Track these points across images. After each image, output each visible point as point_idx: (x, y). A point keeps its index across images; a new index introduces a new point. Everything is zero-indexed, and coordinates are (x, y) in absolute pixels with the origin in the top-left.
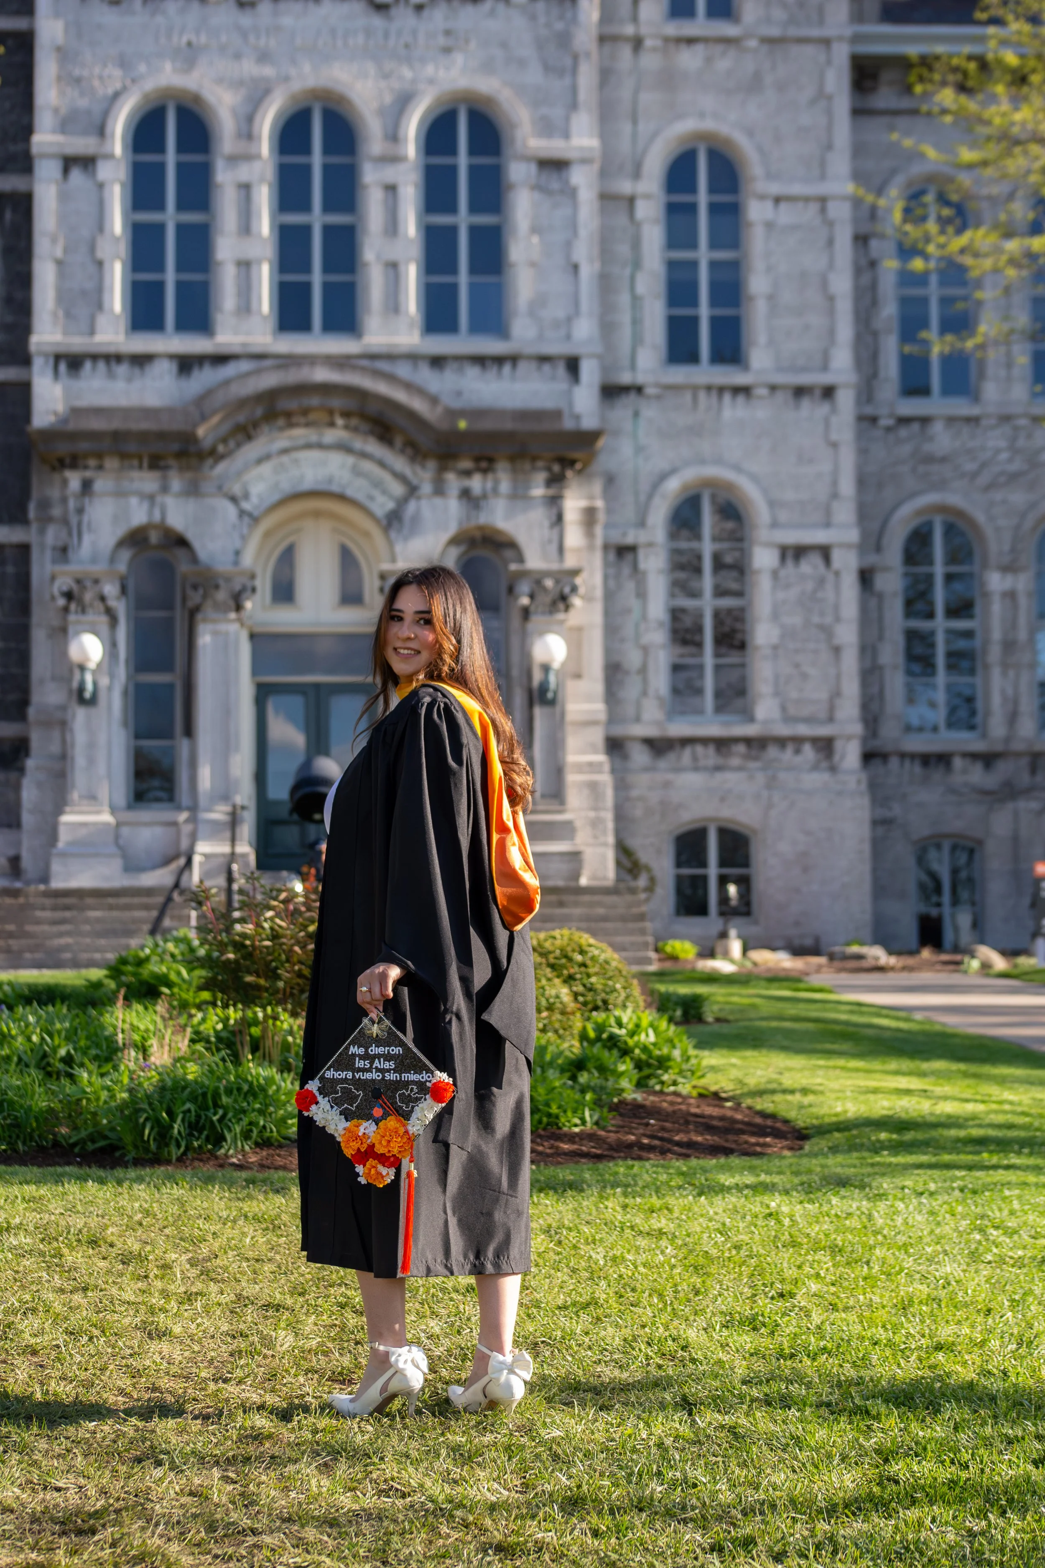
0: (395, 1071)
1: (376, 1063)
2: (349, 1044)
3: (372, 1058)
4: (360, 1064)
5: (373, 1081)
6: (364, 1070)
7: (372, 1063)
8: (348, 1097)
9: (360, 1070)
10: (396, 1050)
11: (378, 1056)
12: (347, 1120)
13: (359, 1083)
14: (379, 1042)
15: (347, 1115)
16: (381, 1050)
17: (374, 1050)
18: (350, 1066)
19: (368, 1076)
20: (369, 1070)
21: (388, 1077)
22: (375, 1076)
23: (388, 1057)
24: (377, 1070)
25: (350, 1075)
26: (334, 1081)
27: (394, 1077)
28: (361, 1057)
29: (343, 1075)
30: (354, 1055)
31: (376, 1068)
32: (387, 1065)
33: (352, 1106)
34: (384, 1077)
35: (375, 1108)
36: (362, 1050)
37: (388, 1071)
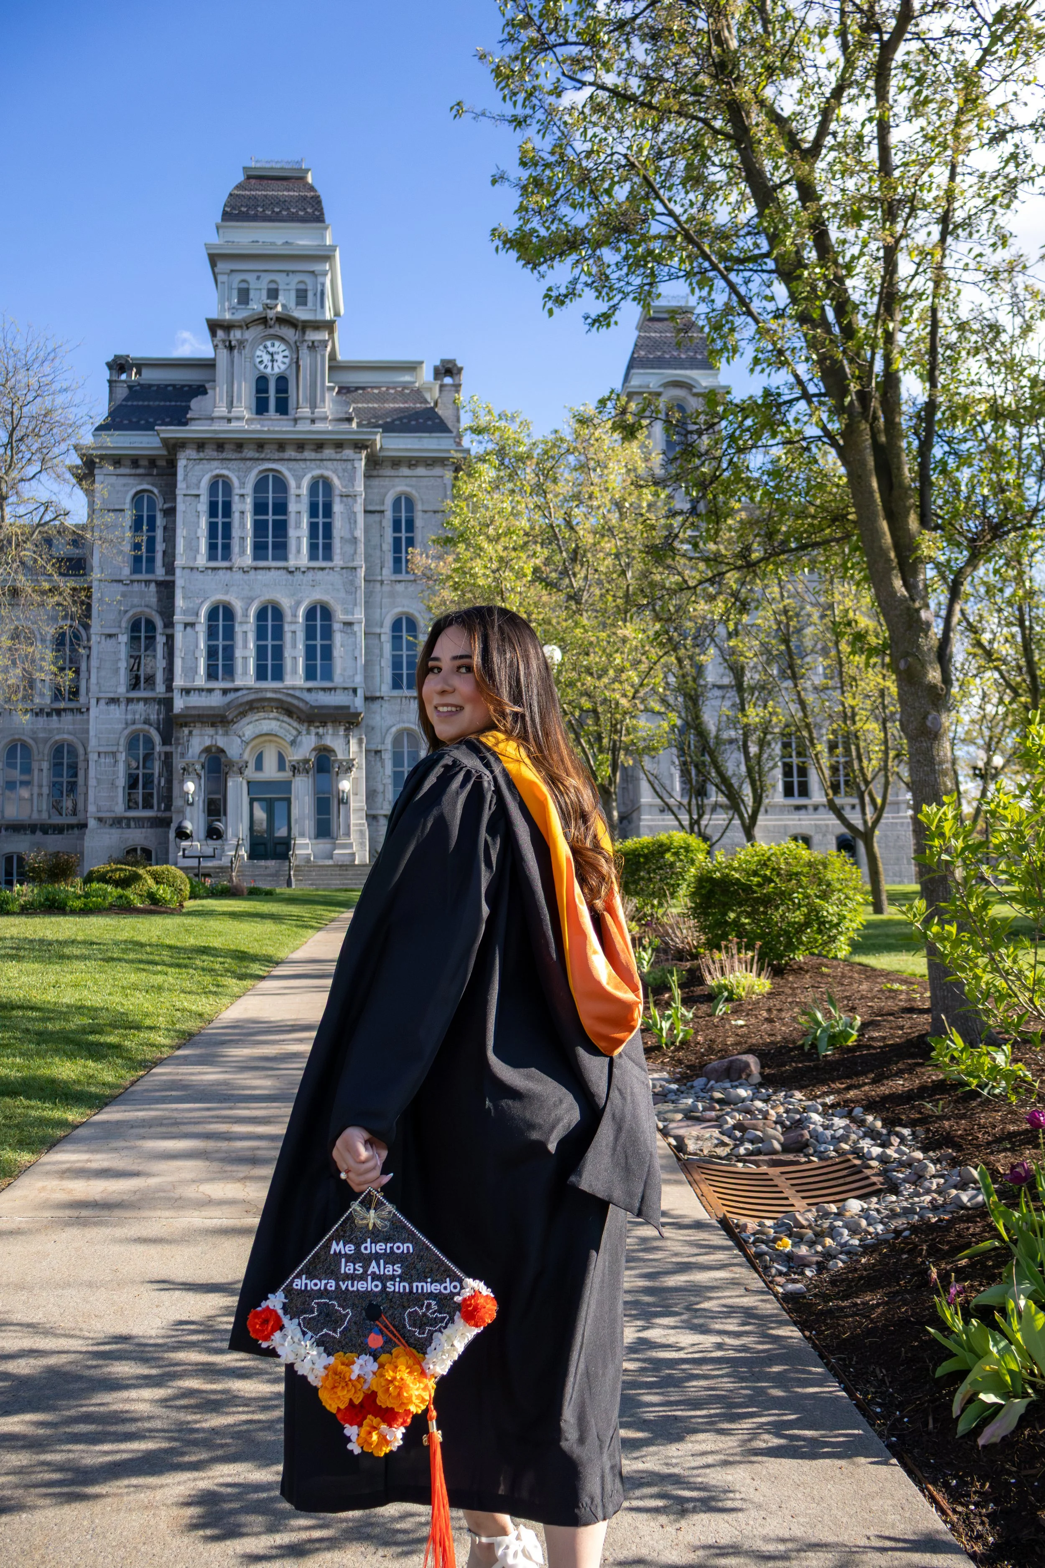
0: (402, 1278)
1: (373, 1267)
2: (330, 1241)
3: (367, 1260)
4: (346, 1268)
5: (367, 1293)
6: (352, 1277)
7: (366, 1268)
8: (329, 1318)
9: (346, 1277)
10: (405, 1247)
11: (377, 1257)
12: (329, 1354)
13: (343, 1296)
14: (376, 1235)
15: (328, 1346)
16: (380, 1247)
17: (369, 1247)
18: (333, 1273)
19: (361, 1286)
20: (362, 1278)
21: (390, 1287)
22: (370, 1285)
23: (391, 1258)
24: (375, 1277)
25: (332, 1285)
26: (306, 1294)
27: (400, 1287)
28: (349, 1258)
29: (320, 1285)
30: (338, 1255)
31: (374, 1273)
32: (389, 1270)
33: (335, 1331)
34: (384, 1287)
35: (372, 1336)
36: (350, 1249)
37: (392, 1278)
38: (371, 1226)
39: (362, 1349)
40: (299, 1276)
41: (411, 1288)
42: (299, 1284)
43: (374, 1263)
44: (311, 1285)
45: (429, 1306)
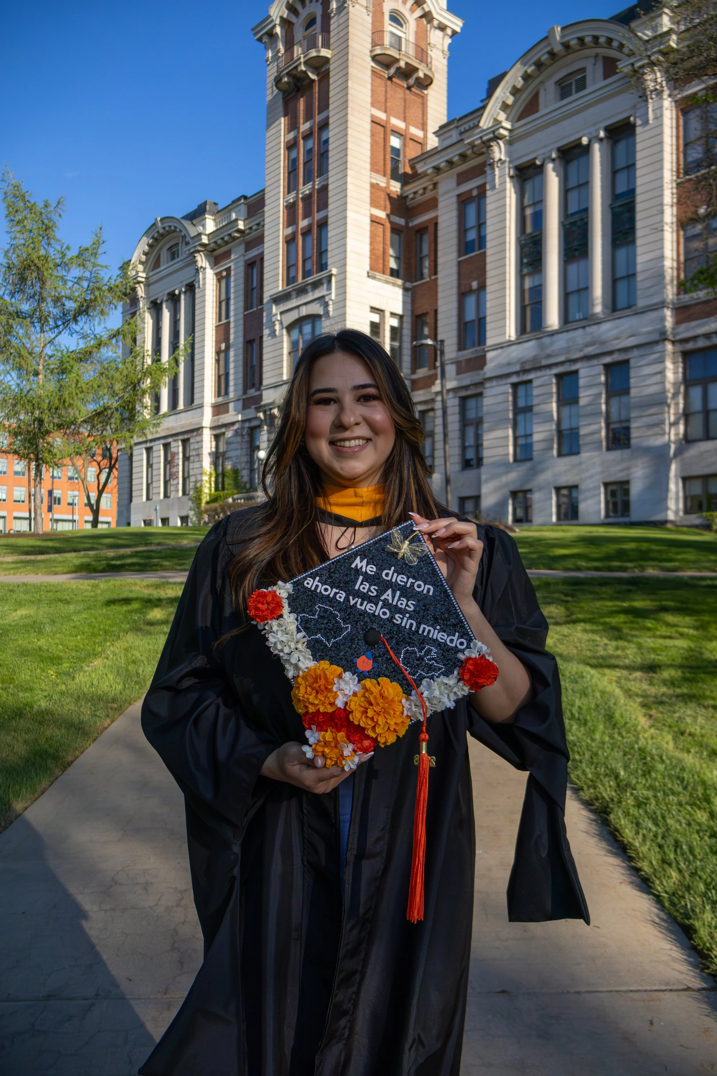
0: (412, 616)
1: (388, 595)
2: (355, 554)
3: (385, 586)
5: (373, 617)
6: (365, 597)
7: (381, 592)
8: (328, 625)
9: (358, 594)
10: (426, 588)
11: (394, 586)
12: (316, 658)
13: (348, 611)
14: (402, 566)
15: (318, 650)
16: (401, 579)
17: (390, 574)
18: (347, 585)
19: (369, 607)
20: (374, 600)
21: (398, 618)
22: (378, 610)
23: (407, 592)
24: (386, 604)
25: (341, 596)
26: (313, 595)
27: (407, 622)
28: (367, 578)
29: (331, 592)
30: (358, 571)
31: (385, 601)
32: (403, 603)
33: (328, 640)
34: (393, 617)
35: (363, 657)
36: (371, 569)
37: (402, 612)
38: (400, 556)
39: (350, 667)
40: (313, 576)
41: (418, 627)
42: (310, 583)
43: (389, 592)
44: (321, 588)
45: (429, 652)
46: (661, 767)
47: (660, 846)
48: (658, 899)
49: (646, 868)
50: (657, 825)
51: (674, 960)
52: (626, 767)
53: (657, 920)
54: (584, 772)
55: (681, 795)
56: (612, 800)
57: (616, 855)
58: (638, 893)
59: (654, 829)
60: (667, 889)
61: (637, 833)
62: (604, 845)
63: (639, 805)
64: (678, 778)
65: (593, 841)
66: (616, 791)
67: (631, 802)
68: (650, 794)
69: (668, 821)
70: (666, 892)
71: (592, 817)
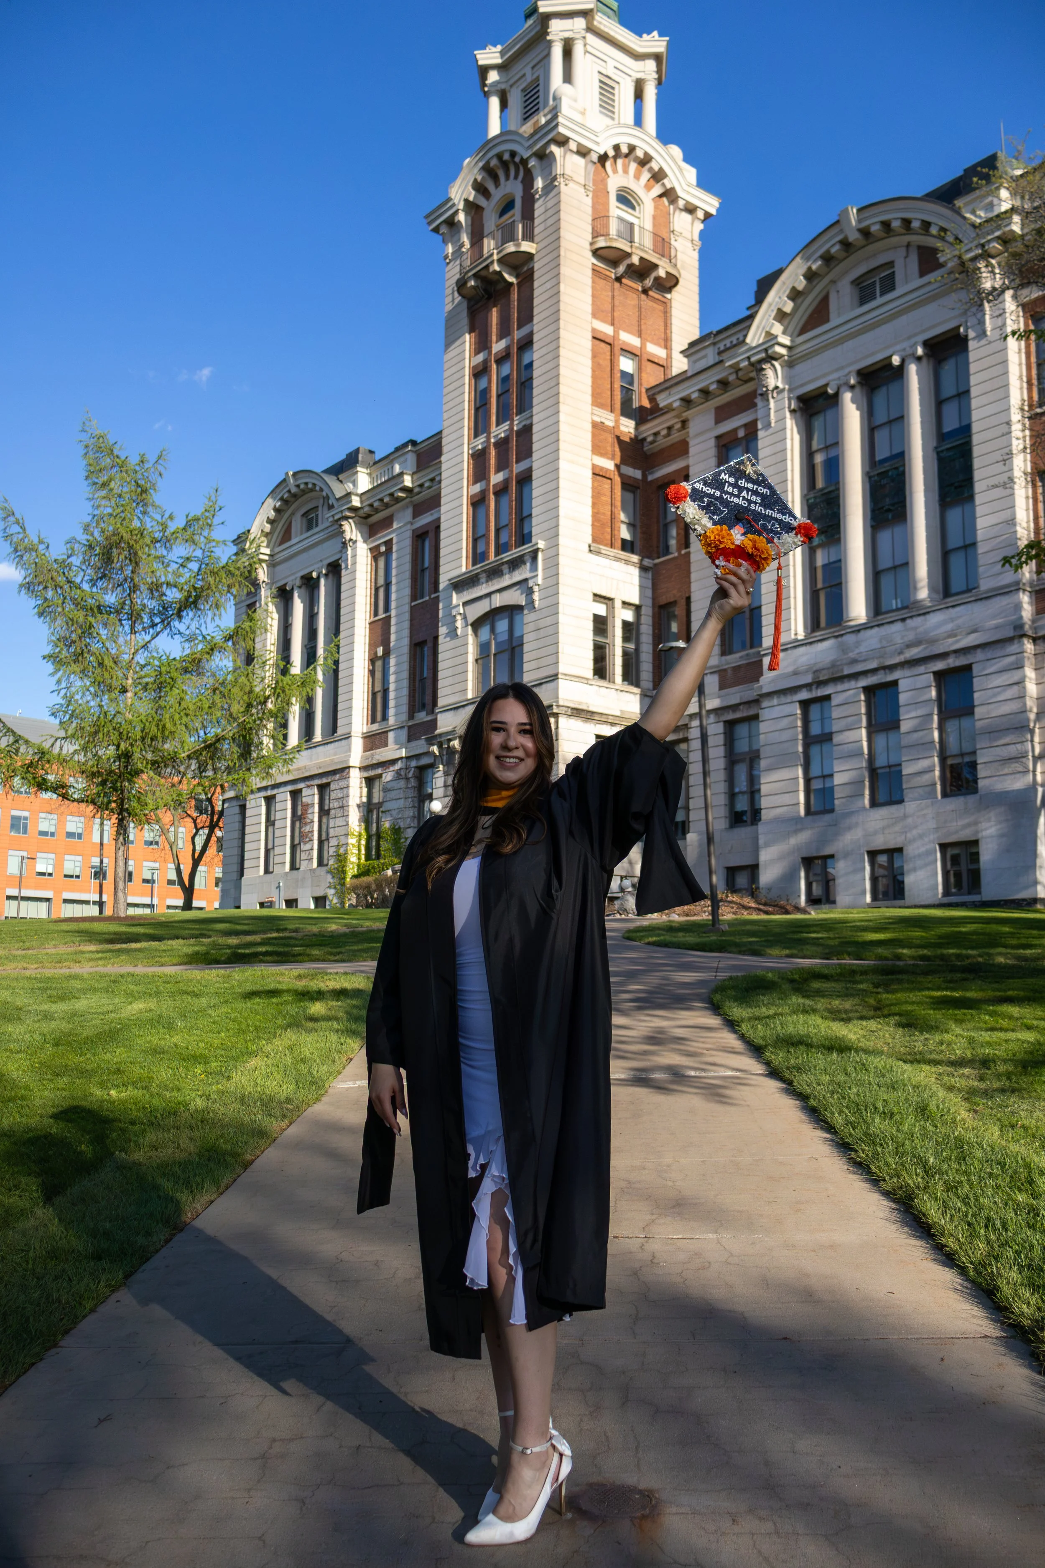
46: (979, 1154)
47: (969, 1224)
48: (962, 1271)
49: (952, 1245)
50: (966, 1204)
51: (974, 1316)
52: (937, 1155)
53: (959, 1288)
54: (887, 1164)
55: (1000, 1178)
56: (918, 1187)
57: (920, 1238)
58: (941, 1268)
59: (964, 1209)
60: (973, 1260)
61: (944, 1213)
62: (906, 1229)
63: (951, 1188)
64: (999, 1163)
65: (894, 1227)
66: (923, 1178)
67: (940, 1187)
68: (964, 1179)
69: (981, 1200)
70: (971, 1263)
71: (893, 1205)
